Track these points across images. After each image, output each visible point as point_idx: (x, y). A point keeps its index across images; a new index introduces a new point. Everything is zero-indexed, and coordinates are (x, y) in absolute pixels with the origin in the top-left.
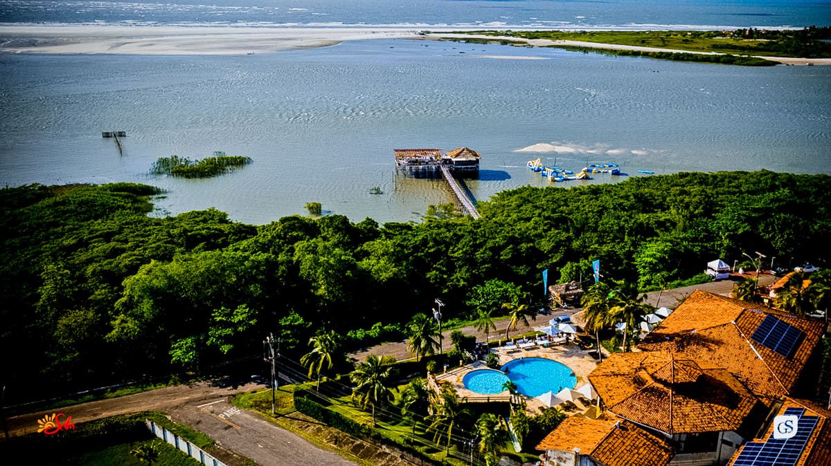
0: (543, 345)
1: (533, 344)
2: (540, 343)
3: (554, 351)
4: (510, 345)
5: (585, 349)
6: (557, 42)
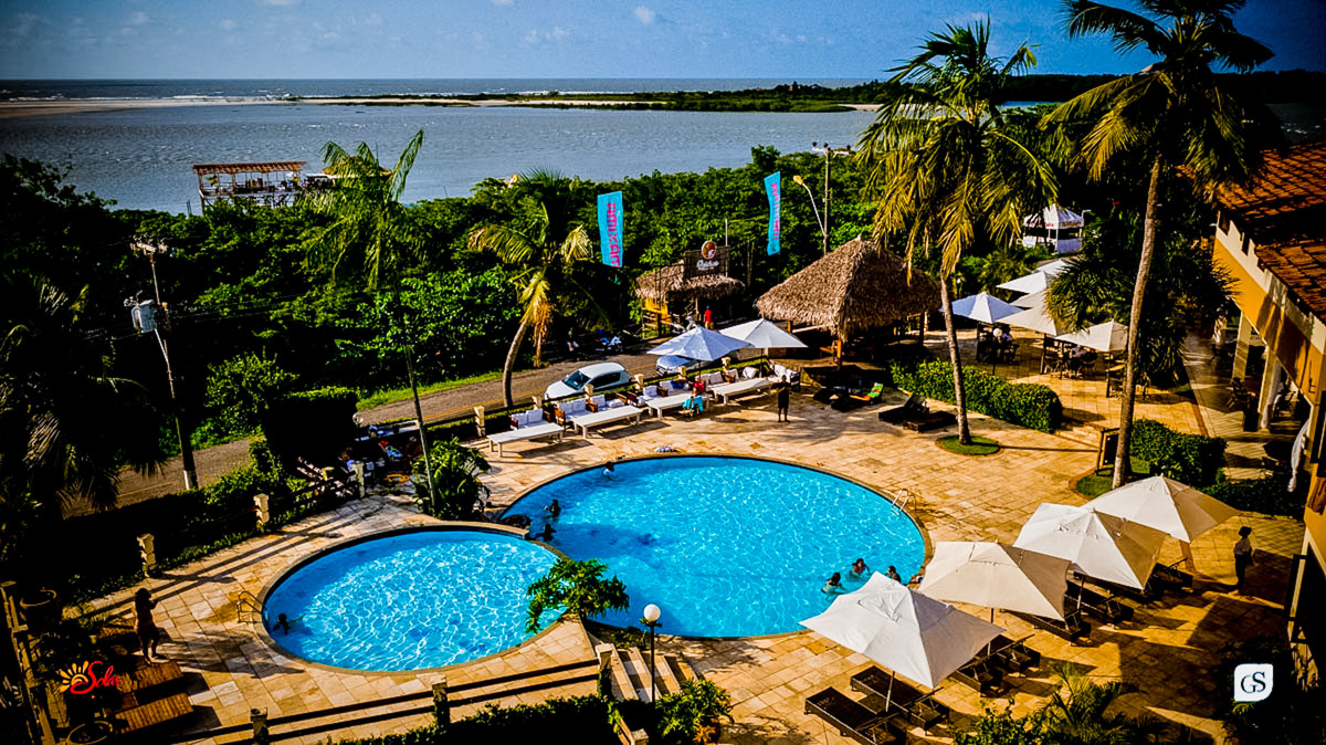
0: (672, 412)
1: (631, 410)
2: (659, 403)
3: (726, 426)
4: (529, 424)
5: (859, 405)
6: (516, 102)
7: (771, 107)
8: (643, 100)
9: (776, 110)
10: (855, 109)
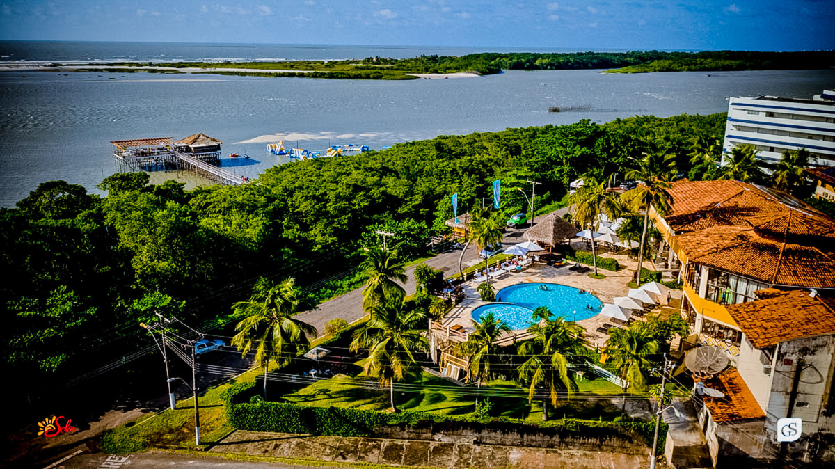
5: (560, 266)
6: (208, 70)
7: (371, 76)
8: (290, 70)
9: (374, 78)
10: (419, 77)
